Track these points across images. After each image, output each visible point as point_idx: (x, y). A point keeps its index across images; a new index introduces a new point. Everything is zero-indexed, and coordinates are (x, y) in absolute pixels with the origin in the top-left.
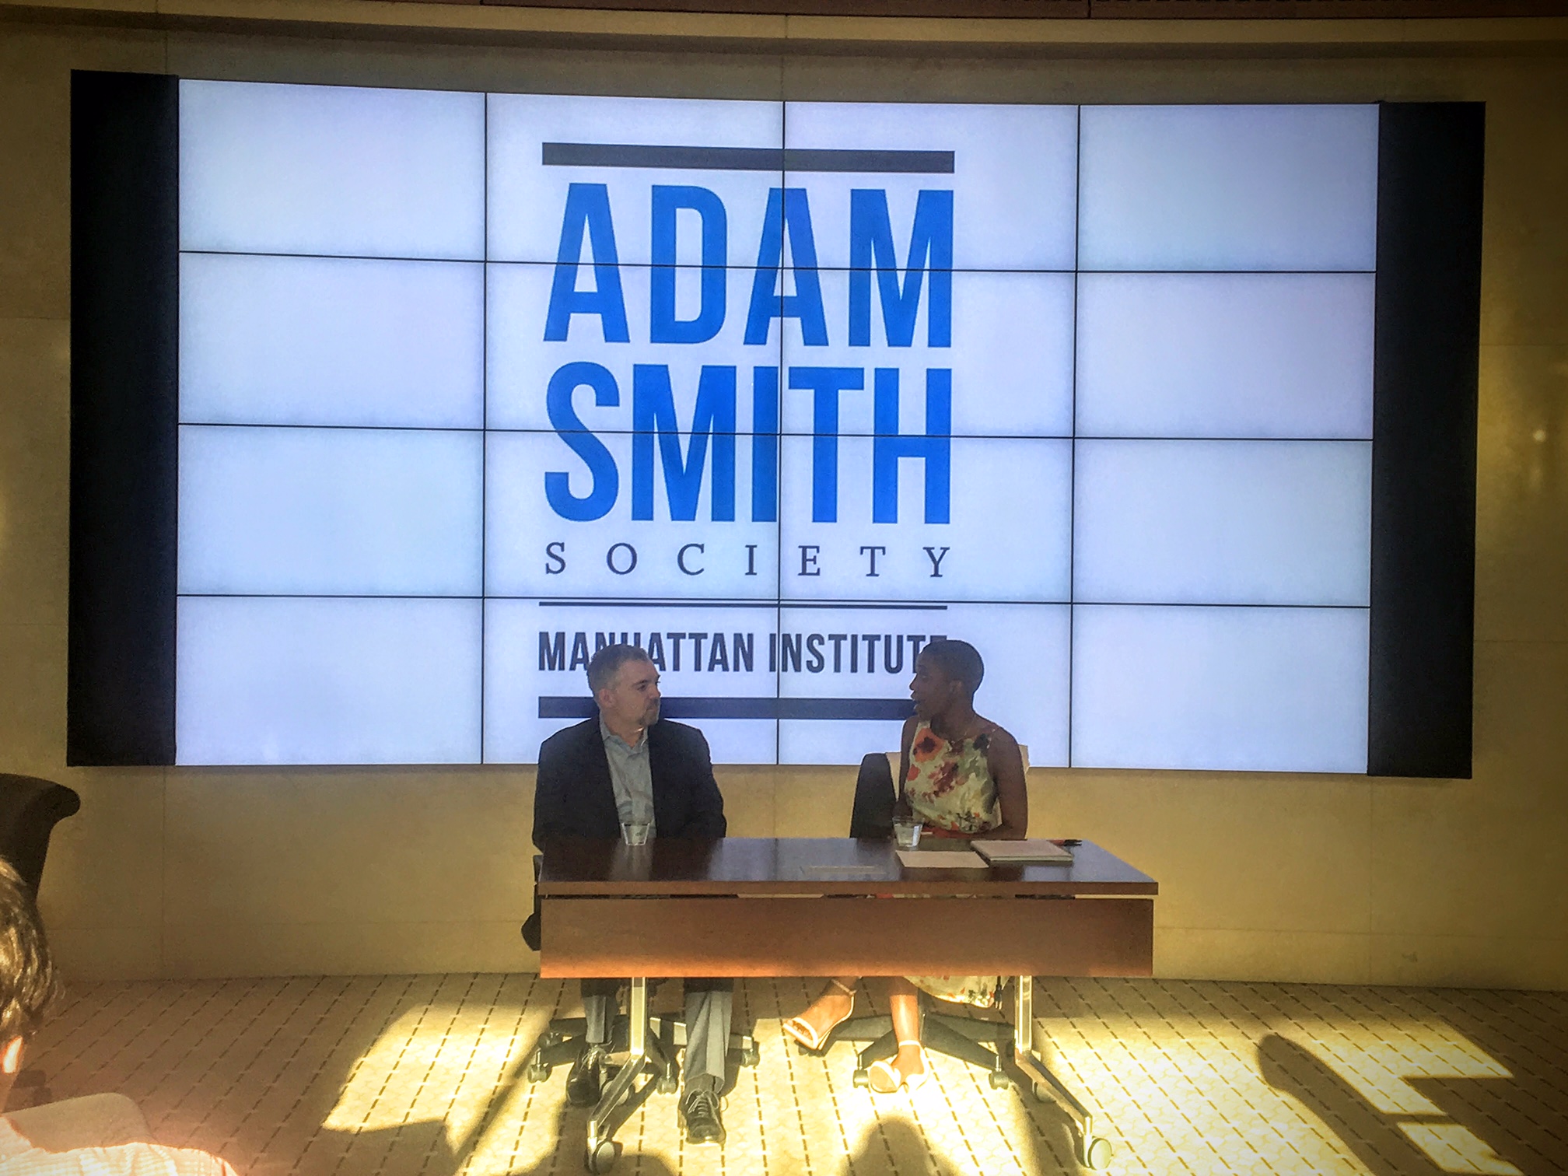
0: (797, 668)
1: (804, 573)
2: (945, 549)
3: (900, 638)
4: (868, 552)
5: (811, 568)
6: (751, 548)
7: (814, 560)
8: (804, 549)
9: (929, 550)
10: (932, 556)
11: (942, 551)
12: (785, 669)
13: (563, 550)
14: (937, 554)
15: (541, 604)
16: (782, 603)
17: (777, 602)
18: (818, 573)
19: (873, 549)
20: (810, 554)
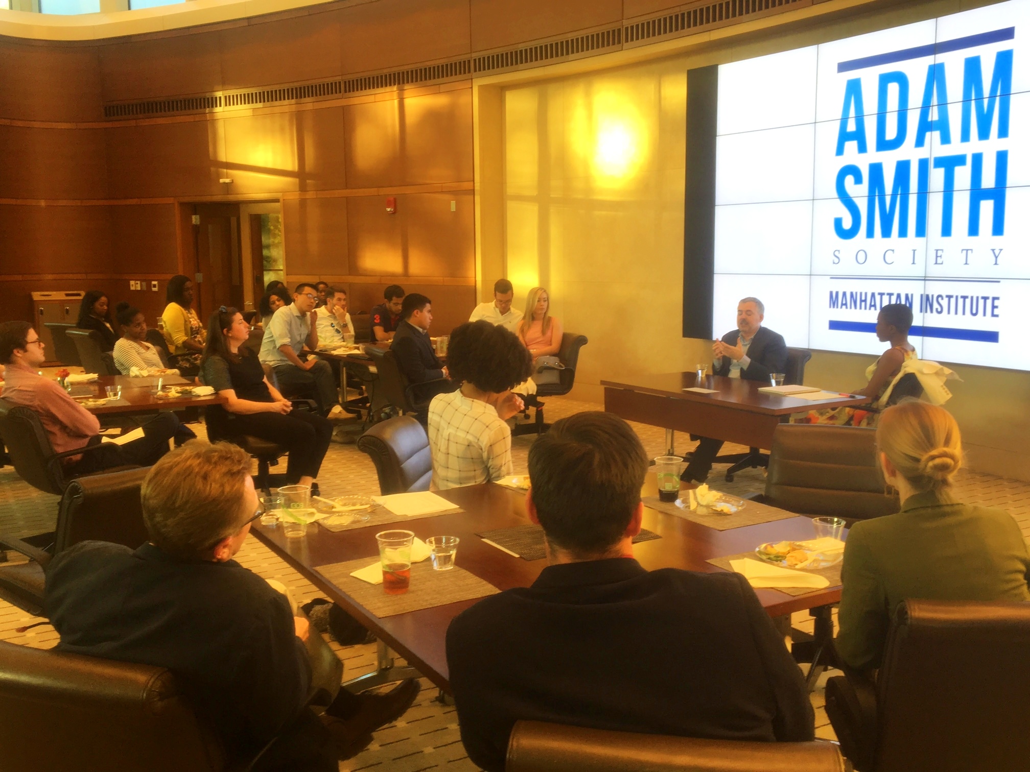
0: (932, 311)
1: (936, 263)
2: (1001, 250)
3: (977, 298)
4: (965, 252)
5: (939, 260)
6: (914, 251)
7: (941, 256)
8: (937, 251)
9: (993, 250)
10: (994, 253)
11: (999, 251)
12: (926, 312)
13: (839, 253)
14: (997, 252)
15: (831, 278)
16: (927, 278)
17: (923, 278)
18: (942, 264)
19: (967, 250)
20: (939, 253)
